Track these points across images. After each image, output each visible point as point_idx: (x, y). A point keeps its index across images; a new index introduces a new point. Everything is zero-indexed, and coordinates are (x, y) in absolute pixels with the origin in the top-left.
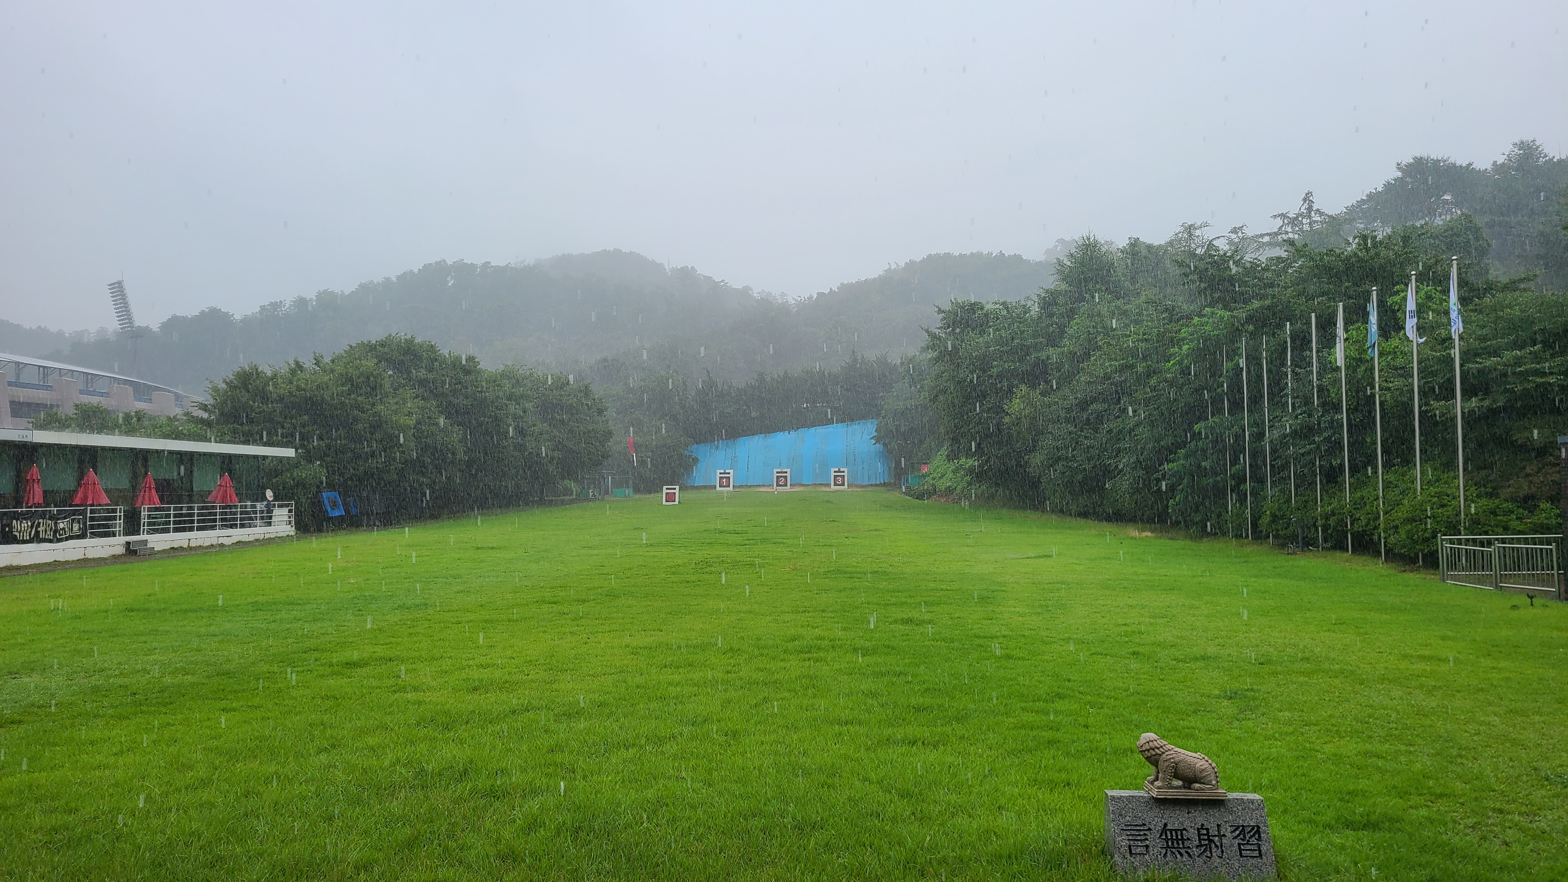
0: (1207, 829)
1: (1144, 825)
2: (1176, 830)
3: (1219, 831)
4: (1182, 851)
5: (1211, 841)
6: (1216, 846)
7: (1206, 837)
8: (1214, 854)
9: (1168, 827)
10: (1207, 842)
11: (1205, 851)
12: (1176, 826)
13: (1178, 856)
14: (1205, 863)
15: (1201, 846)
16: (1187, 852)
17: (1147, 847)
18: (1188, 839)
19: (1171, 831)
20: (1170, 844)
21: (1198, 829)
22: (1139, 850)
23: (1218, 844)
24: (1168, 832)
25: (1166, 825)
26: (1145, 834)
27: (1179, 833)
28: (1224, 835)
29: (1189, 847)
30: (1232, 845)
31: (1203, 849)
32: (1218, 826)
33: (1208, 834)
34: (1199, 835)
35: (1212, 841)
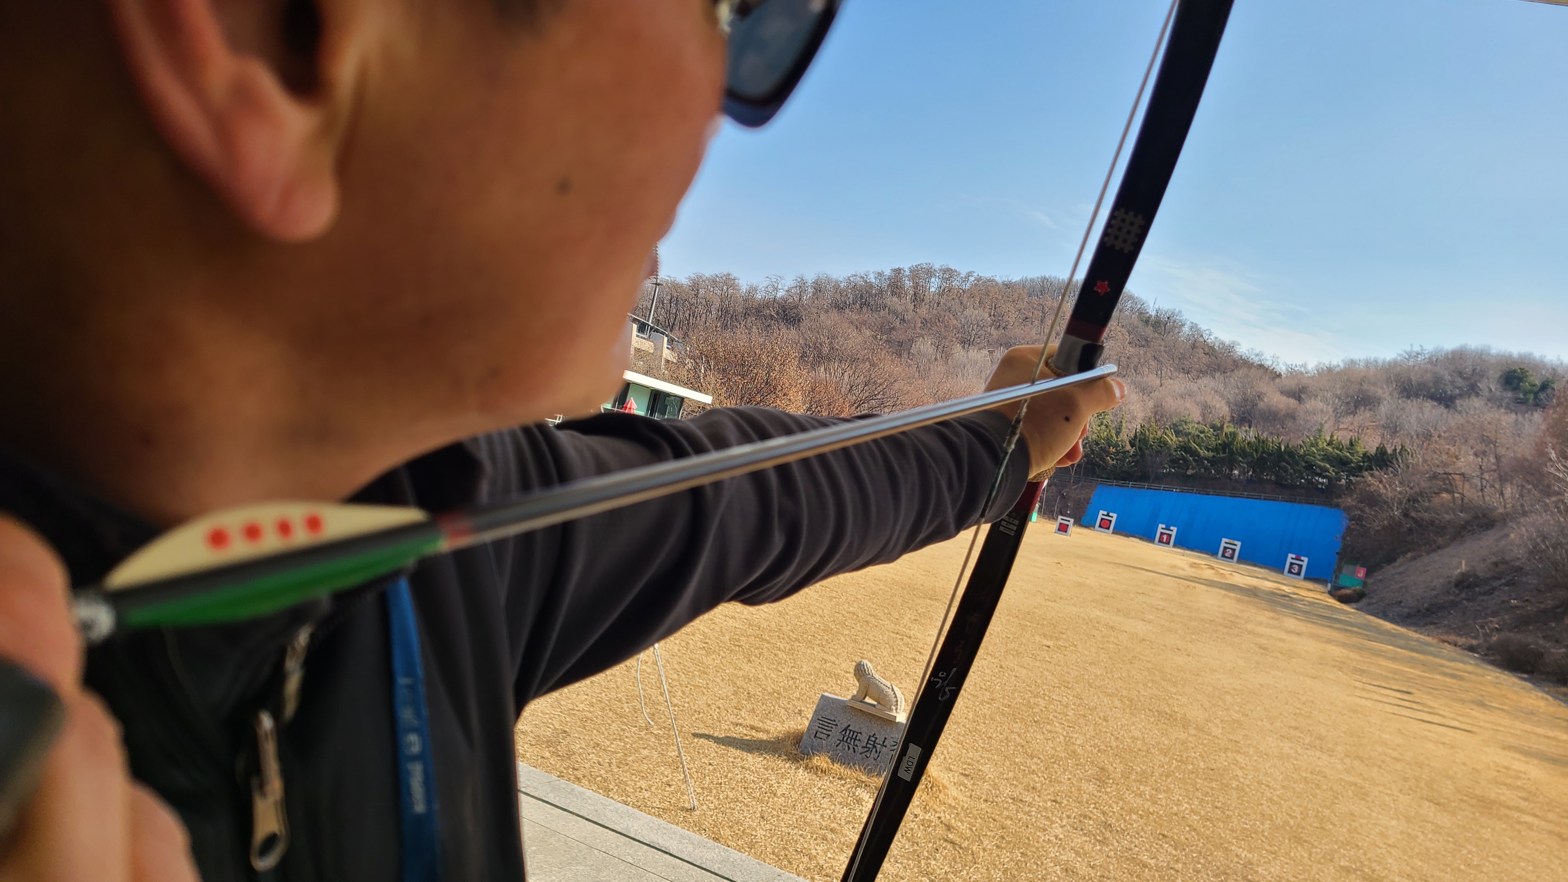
0: (876, 738)
1: (835, 721)
2: (854, 732)
3: (884, 742)
4: (851, 747)
5: (874, 747)
6: (876, 752)
7: (872, 743)
8: (872, 756)
9: (850, 728)
10: (871, 746)
11: (867, 751)
12: (856, 729)
13: (847, 748)
14: (863, 759)
15: (866, 747)
16: (854, 748)
17: (829, 735)
18: (859, 740)
19: (850, 731)
20: (845, 739)
21: (870, 736)
22: (822, 736)
23: (878, 750)
24: (848, 732)
25: (849, 726)
26: (832, 728)
27: (856, 734)
28: (886, 746)
29: (857, 746)
30: (888, 754)
31: (866, 749)
32: (885, 738)
33: (874, 742)
34: (869, 740)
35: (876, 747)
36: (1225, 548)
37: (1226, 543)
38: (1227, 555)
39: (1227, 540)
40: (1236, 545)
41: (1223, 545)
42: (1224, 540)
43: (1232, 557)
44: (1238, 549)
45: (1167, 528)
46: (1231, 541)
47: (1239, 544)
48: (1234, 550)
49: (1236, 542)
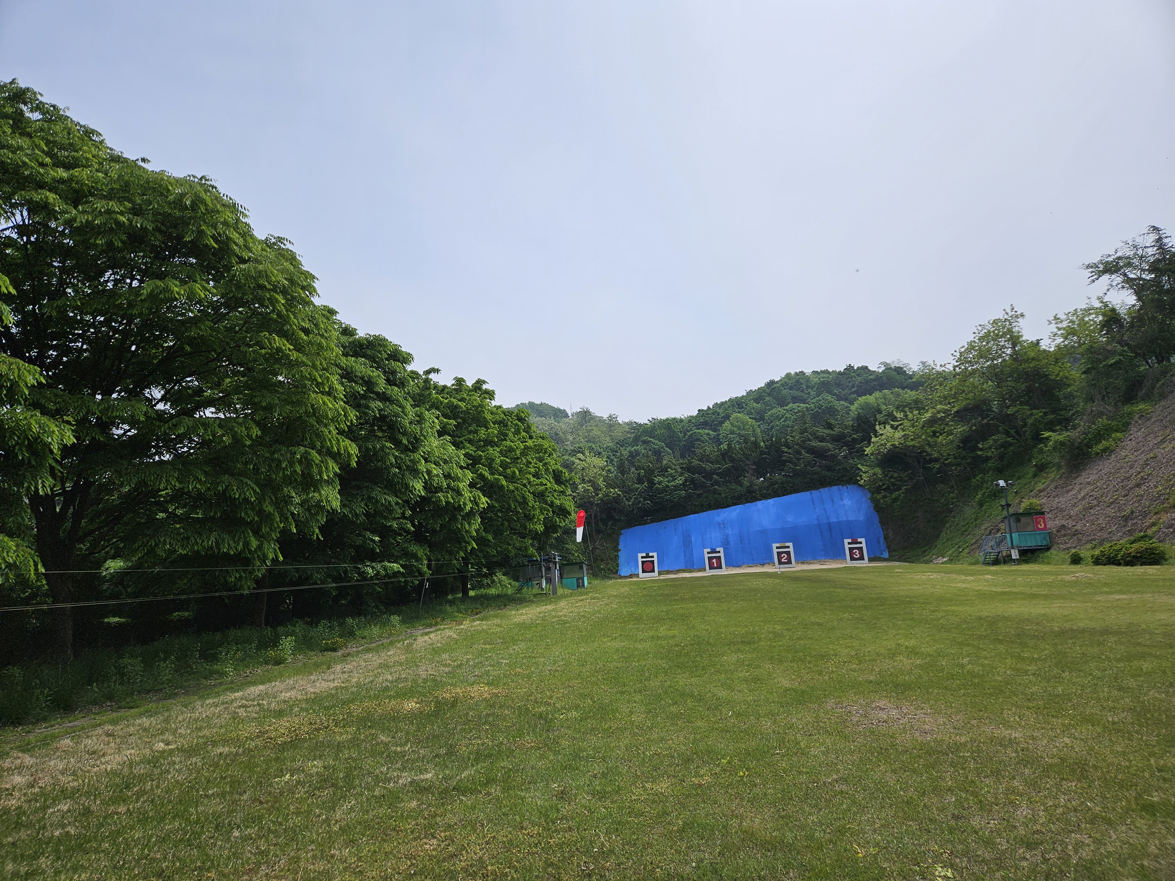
36: (779, 554)
37: (777, 548)
38: (783, 560)
39: (778, 545)
40: (788, 547)
41: (775, 551)
42: (775, 545)
43: (789, 562)
44: (791, 550)
45: (713, 551)
46: (782, 545)
47: (790, 544)
48: (788, 553)
49: (787, 544)
